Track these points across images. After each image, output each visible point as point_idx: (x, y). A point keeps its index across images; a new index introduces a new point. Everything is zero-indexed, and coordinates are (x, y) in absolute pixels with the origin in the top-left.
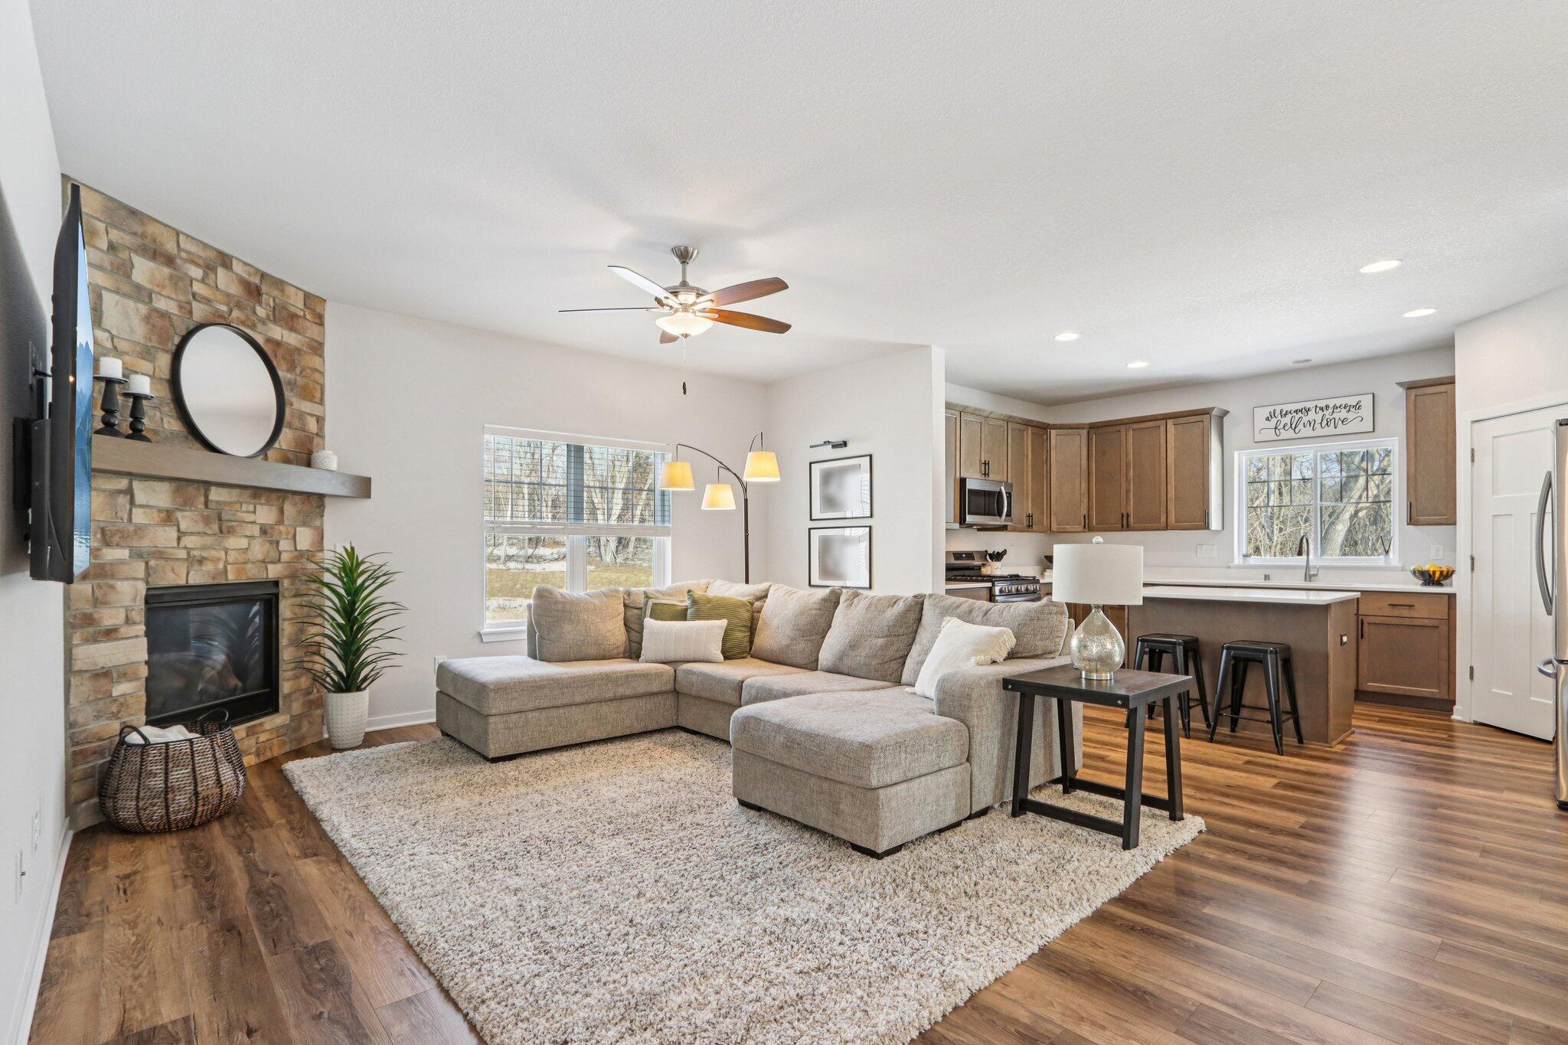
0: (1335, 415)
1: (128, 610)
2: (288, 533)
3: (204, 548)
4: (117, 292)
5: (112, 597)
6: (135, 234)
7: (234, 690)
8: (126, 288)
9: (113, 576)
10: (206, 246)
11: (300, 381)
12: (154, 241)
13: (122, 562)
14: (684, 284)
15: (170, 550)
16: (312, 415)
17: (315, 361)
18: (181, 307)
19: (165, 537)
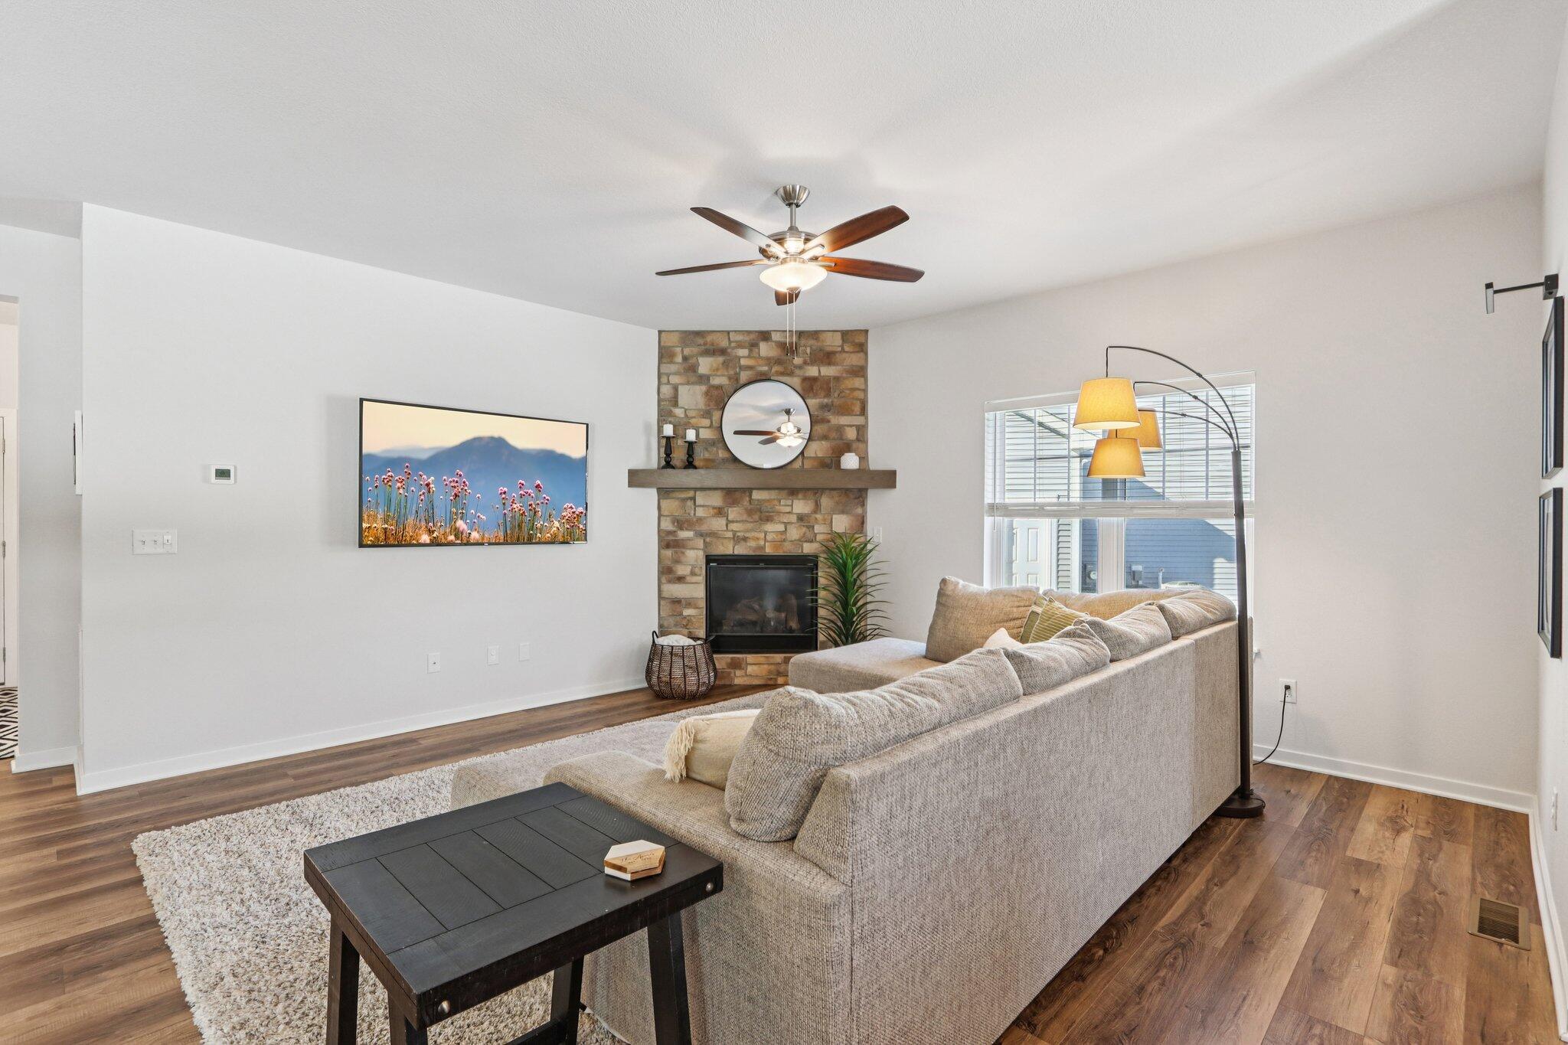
1: (693, 567)
2: (825, 520)
3: (747, 531)
4: (688, 383)
5: (683, 559)
6: (700, 345)
7: (791, 630)
8: (693, 379)
9: (684, 547)
10: (749, 332)
11: (837, 402)
12: (713, 344)
13: (689, 539)
14: (793, 229)
15: (722, 532)
16: (851, 426)
17: (858, 382)
18: (730, 378)
19: (718, 524)
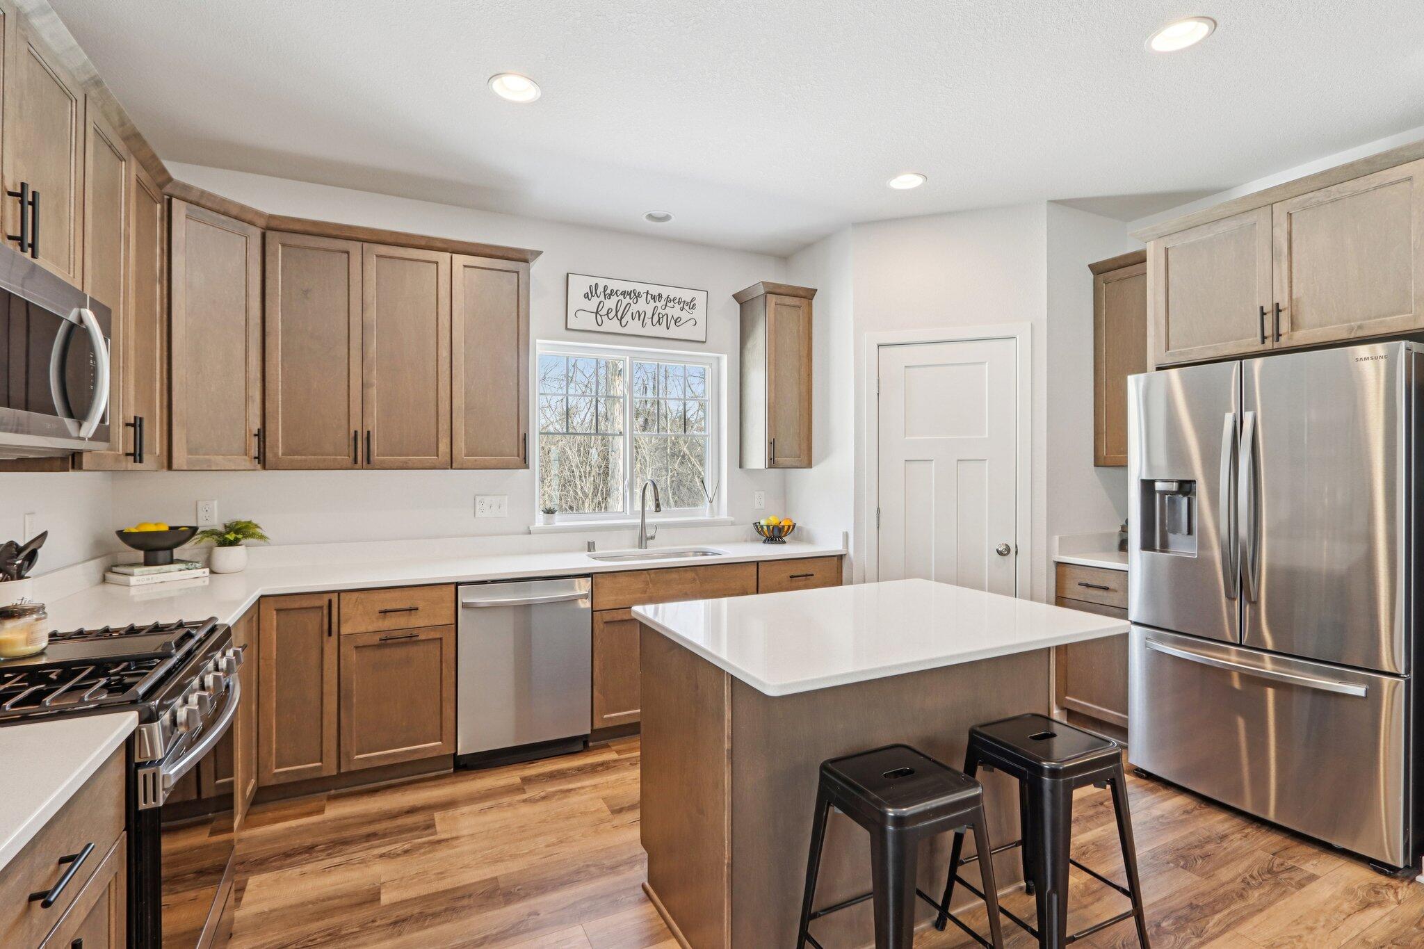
0: (668, 311)
